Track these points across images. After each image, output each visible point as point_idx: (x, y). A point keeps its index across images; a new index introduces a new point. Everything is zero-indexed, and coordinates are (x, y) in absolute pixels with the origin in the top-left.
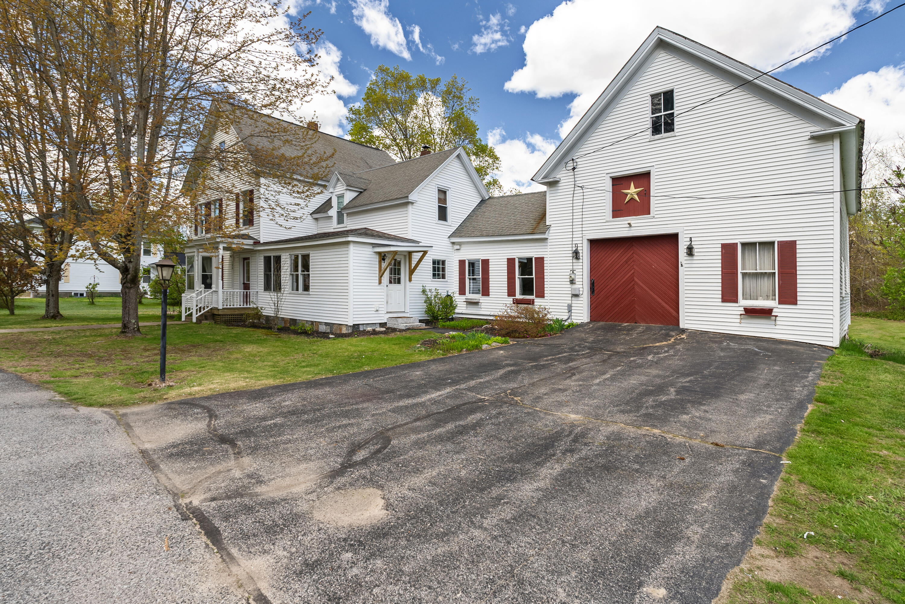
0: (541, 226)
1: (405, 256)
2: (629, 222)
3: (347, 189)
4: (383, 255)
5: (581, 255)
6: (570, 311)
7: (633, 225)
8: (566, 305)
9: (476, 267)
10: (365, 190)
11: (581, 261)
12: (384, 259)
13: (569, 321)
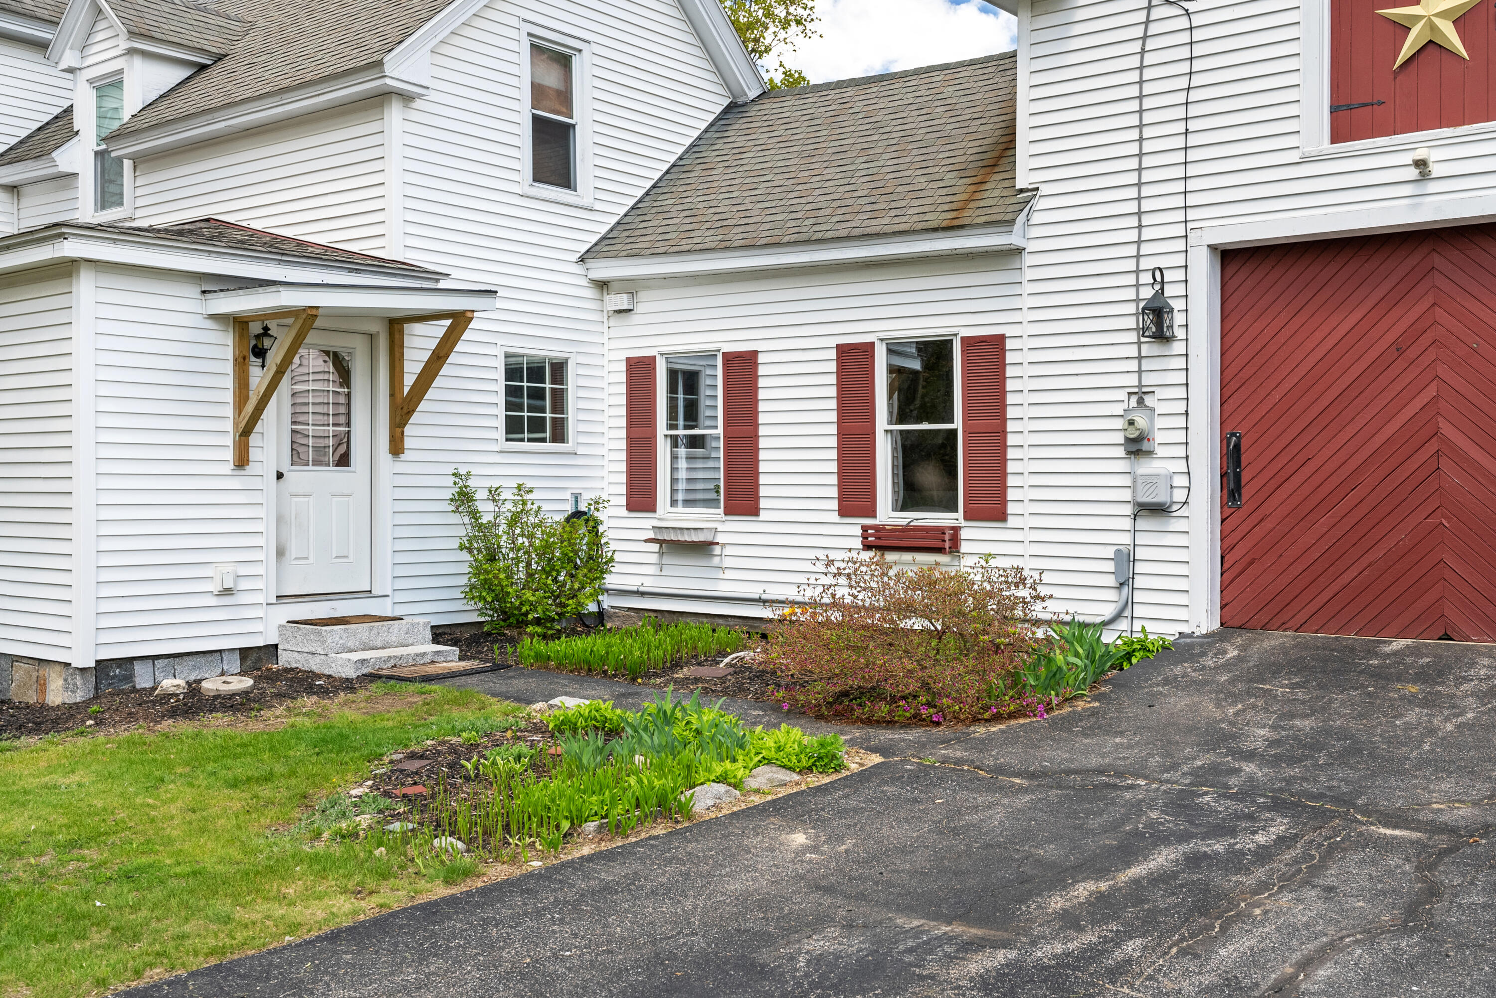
0: (994, 190)
1: (372, 337)
2: (1420, 154)
3: (131, 52)
4: (256, 328)
5: (1179, 319)
6: (1125, 582)
7: (1436, 170)
8: (1110, 552)
9: (704, 392)
10: (220, 58)
11: (1178, 347)
12: (260, 353)
13: (1123, 625)
